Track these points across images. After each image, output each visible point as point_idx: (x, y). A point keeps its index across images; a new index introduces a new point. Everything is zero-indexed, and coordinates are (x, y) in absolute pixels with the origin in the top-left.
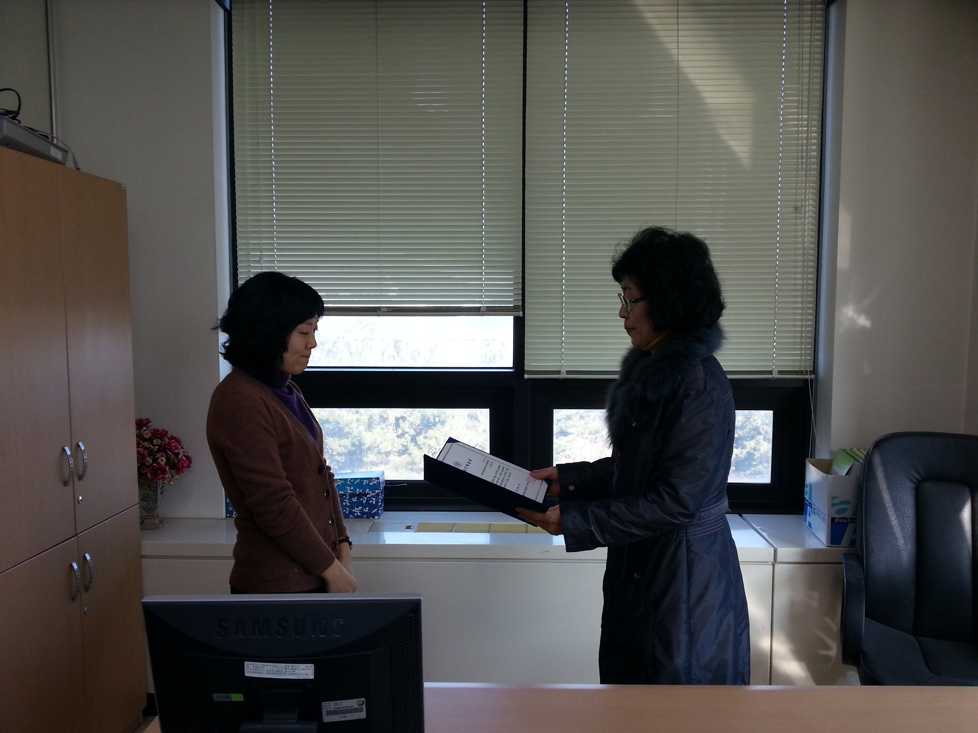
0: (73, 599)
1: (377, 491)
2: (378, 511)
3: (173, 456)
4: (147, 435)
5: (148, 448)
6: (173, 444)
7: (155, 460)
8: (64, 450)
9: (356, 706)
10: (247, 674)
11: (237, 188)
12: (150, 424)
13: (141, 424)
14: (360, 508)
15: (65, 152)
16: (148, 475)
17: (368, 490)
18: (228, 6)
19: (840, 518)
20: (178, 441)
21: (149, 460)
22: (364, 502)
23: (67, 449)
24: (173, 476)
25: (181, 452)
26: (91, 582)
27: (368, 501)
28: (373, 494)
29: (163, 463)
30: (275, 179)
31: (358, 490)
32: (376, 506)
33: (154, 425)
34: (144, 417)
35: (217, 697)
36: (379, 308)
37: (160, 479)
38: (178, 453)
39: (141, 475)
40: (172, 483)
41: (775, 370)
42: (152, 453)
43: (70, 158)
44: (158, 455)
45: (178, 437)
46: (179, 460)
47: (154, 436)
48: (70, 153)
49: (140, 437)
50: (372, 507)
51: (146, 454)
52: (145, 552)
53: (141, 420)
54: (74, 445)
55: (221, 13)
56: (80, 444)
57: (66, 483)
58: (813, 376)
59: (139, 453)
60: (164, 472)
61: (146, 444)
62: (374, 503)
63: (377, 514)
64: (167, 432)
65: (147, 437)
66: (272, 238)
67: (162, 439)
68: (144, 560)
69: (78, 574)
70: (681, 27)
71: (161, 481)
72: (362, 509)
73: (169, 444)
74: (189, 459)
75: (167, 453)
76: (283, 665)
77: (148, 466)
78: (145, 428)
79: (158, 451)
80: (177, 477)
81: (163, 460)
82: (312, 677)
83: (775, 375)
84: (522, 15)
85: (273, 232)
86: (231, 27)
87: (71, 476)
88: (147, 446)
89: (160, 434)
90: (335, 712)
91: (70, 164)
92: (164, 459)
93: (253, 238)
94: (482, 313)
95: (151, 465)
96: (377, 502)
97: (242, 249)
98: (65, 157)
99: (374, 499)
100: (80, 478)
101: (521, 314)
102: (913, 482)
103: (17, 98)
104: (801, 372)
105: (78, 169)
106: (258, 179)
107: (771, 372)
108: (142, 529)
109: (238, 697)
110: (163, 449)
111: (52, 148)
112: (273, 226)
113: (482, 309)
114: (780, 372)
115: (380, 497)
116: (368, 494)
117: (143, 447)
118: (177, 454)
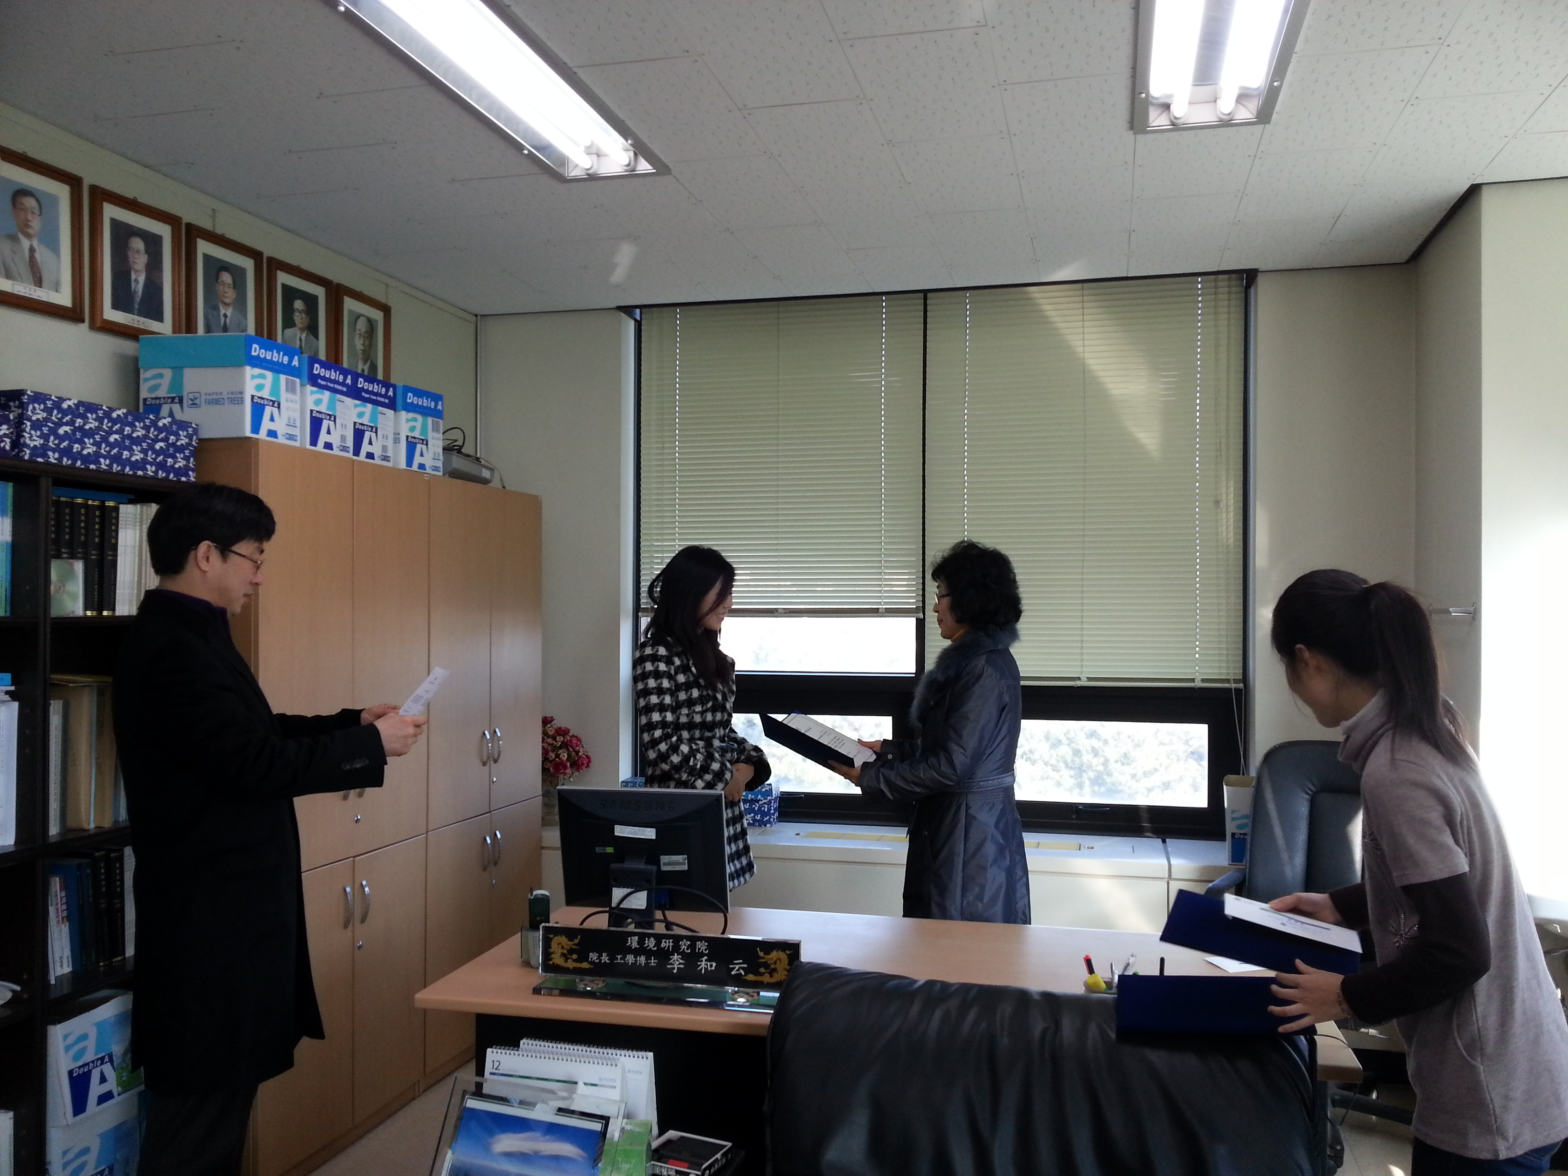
0: (485, 869)
1: (769, 798)
2: (770, 819)
3: (574, 753)
4: (551, 732)
5: (552, 745)
6: (574, 741)
7: (557, 756)
8: (484, 734)
9: (681, 861)
10: (616, 834)
11: (643, 492)
12: (553, 722)
13: (546, 721)
14: (752, 815)
15: (491, 470)
16: (551, 769)
17: (760, 796)
18: (639, 319)
19: (1241, 834)
20: (579, 740)
21: (552, 755)
22: (756, 809)
23: (486, 732)
24: (573, 773)
25: (581, 751)
26: (499, 857)
27: (760, 808)
28: (766, 801)
29: (565, 759)
30: (678, 482)
31: (750, 795)
32: (768, 813)
33: (557, 723)
34: (549, 715)
35: (598, 850)
36: (776, 609)
37: (562, 773)
38: (579, 752)
39: (544, 770)
40: (571, 779)
41: (1198, 677)
42: (555, 749)
43: (497, 475)
44: (560, 751)
45: (579, 736)
46: (580, 757)
47: (557, 733)
48: (496, 471)
49: (545, 734)
50: (764, 815)
51: (550, 748)
52: (544, 845)
53: (546, 718)
54: (492, 731)
55: (632, 324)
56: (497, 730)
57: (484, 764)
58: (1241, 685)
59: (543, 748)
60: (565, 767)
61: (550, 740)
62: (766, 810)
63: (769, 822)
64: (569, 730)
65: (551, 733)
66: (674, 540)
67: (563, 736)
68: (544, 851)
69: (490, 846)
70: (1086, 317)
71: (562, 775)
72: (754, 816)
73: (571, 741)
74: (588, 757)
75: (568, 750)
76: (637, 828)
77: (551, 761)
78: (549, 725)
79: (560, 748)
80: (577, 774)
81: (564, 756)
82: (654, 838)
83: (1198, 684)
84: (922, 313)
85: (674, 534)
86: (641, 337)
87: (488, 757)
88: (551, 742)
89: (562, 732)
90: (669, 864)
91: (496, 484)
92: (566, 755)
93: (658, 540)
94: (880, 615)
95: (554, 760)
96: (769, 810)
97: (646, 551)
98: (492, 475)
99: (766, 806)
100: (496, 761)
101: (921, 616)
102: (1308, 794)
103: (461, 433)
104: (1228, 681)
105: (504, 487)
106: (662, 483)
107: (1193, 680)
108: (543, 825)
109: (610, 850)
110: (565, 745)
111: (484, 470)
112: (675, 528)
113: (880, 610)
114: (1203, 680)
115: (772, 804)
116: (760, 800)
117: (547, 742)
118: (577, 752)
